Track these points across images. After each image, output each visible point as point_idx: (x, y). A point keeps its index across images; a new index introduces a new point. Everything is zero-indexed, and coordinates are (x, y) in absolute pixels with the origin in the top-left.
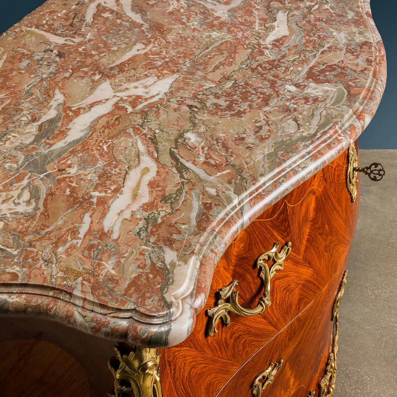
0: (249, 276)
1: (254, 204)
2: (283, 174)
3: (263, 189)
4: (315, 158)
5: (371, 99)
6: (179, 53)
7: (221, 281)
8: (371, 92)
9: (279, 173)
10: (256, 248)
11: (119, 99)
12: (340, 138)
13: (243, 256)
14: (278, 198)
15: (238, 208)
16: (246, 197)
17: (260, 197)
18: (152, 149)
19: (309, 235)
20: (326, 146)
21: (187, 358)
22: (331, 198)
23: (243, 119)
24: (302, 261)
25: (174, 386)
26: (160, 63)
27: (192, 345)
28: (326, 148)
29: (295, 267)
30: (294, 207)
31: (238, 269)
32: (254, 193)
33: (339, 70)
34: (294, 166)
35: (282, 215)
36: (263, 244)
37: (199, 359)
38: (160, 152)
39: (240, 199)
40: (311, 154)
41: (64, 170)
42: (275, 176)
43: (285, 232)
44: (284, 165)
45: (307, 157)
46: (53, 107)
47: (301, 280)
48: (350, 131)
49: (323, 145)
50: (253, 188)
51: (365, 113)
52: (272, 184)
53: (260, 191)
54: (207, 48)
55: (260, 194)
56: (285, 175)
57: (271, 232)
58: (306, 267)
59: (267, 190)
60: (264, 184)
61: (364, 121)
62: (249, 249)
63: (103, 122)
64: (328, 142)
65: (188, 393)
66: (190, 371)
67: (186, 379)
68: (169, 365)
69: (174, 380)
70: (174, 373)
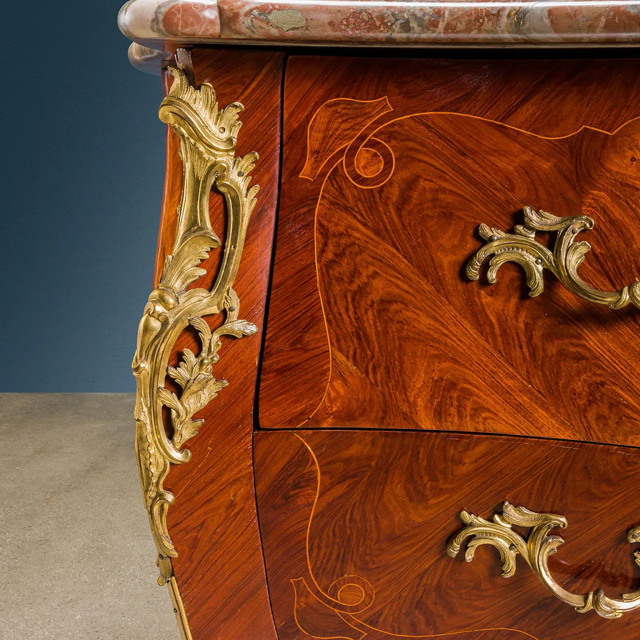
21: (388, 269)
27: (413, 258)
65: (365, 334)
66: (390, 302)
67: (369, 302)
68: (321, 233)
69: (328, 272)
70: (333, 261)
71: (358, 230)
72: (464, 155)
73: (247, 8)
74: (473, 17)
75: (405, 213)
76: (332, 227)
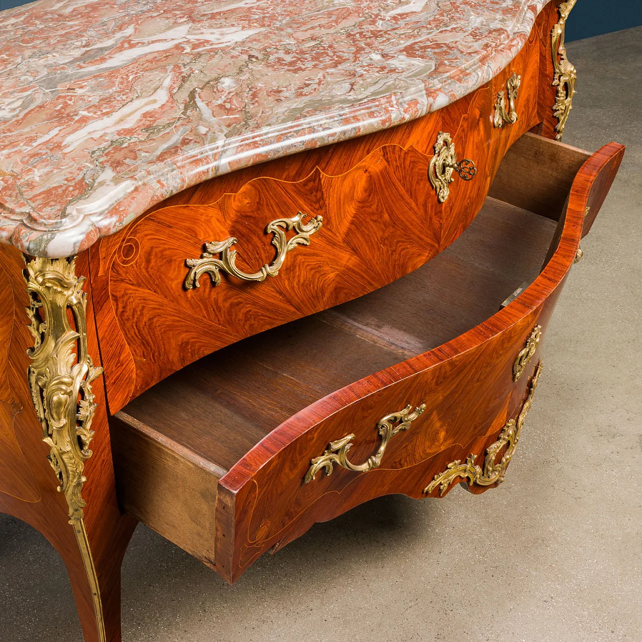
0: (255, 239)
1: (242, 151)
2: (296, 129)
3: (261, 138)
4: (347, 121)
5: (460, 80)
6: (285, 11)
7: (211, 233)
8: (464, 74)
9: (291, 127)
10: (269, 210)
11: (186, 40)
12: (390, 109)
13: (249, 214)
14: (279, 152)
15: (220, 150)
16: (235, 142)
17: (255, 145)
18: (176, 86)
19: (354, 217)
20: (368, 113)
21: (148, 302)
22: (396, 184)
23: (297, 75)
24: (342, 244)
25: (121, 324)
26: (257, 17)
27: (159, 291)
28: (367, 115)
29: (329, 247)
30: (332, 178)
31: (239, 227)
32: (248, 140)
33: (445, 49)
34: (316, 124)
35: (312, 183)
36: (280, 209)
37: (168, 309)
38: (182, 90)
39: (226, 142)
40: (343, 117)
41: (74, 89)
42: (285, 129)
43: (315, 203)
44: (302, 121)
45: (336, 119)
46: (115, 38)
47: (341, 266)
48: (408, 104)
49: (363, 111)
50: (250, 135)
51: (442, 92)
52: (277, 136)
53: (257, 139)
54: (319, 11)
55: (255, 143)
56: (299, 131)
57: (293, 198)
58: (348, 253)
59: (266, 140)
60: (267, 134)
61: (435, 99)
62: (258, 209)
63: (150, 57)
64: (373, 110)
65: (146, 341)
66: (153, 318)
67: (144, 324)
68: (114, 300)
69: (122, 319)
70: (123, 312)
71: (130, 289)
72: (171, 227)
73: (113, 224)
74: (198, 177)
75: (149, 269)
76: (118, 294)
